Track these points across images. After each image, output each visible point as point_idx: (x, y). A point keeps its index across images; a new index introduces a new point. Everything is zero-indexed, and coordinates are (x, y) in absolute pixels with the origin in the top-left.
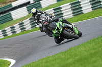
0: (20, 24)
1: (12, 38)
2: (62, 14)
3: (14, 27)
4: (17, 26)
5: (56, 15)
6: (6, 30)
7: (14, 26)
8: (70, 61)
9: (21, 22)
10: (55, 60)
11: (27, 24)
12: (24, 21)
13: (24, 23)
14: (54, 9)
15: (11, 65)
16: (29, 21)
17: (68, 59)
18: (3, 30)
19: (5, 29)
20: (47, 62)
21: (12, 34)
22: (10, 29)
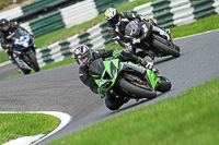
0: (80, 37)
1: (63, 66)
2: (172, 14)
3: (69, 43)
4: (74, 41)
5: (157, 18)
6: (50, 50)
7: (69, 40)
8: (189, 116)
9: (83, 33)
10: (156, 115)
11: (96, 37)
12: (88, 31)
13: (88, 34)
14: (154, 6)
15: (61, 126)
16: (101, 30)
17: (184, 113)
18: (44, 48)
19: (49, 47)
20: (139, 119)
21: (63, 57)
22: (60, 47)
